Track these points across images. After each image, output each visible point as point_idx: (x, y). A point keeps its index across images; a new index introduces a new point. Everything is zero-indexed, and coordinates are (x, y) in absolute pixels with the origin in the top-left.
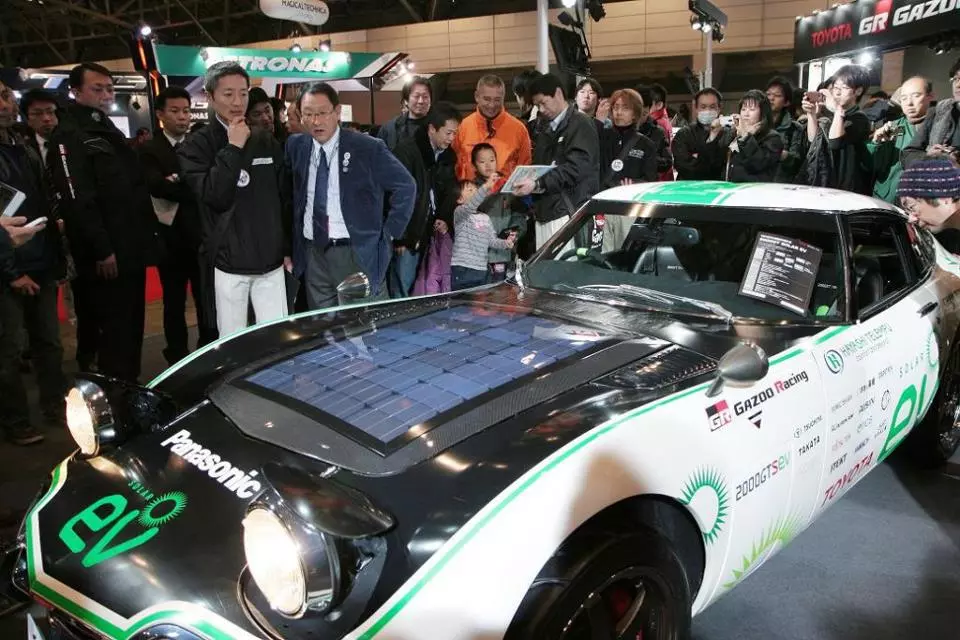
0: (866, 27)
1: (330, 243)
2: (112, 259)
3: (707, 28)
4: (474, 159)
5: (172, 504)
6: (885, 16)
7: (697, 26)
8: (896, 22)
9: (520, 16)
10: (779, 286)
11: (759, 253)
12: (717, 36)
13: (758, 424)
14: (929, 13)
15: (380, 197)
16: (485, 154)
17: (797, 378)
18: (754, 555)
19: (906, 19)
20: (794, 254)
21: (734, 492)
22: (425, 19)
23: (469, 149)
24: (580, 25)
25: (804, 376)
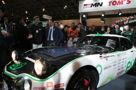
0: (125, 23)
1: (51, 41)
2: (19, 41)
3: (103, 22)
4: (70, 34)
5: (25, 64)
6: (127, 22)
7: (102, 21)
8: (129, 23)
9: (78, 20)
10: (111, 46)
11: (108, 41)
12: (104, 23)
13: (107, 60)
14: (133, 22)
15: (58, 35)
16: (72, 33)
17: (113, 56)
18: (107, 80)
19: (130, 22)
20: (113, 42)
21: (103, 68)
22: (65, 19)
23: (70, 32)
24: (86, 20)
25: (114, 56)
